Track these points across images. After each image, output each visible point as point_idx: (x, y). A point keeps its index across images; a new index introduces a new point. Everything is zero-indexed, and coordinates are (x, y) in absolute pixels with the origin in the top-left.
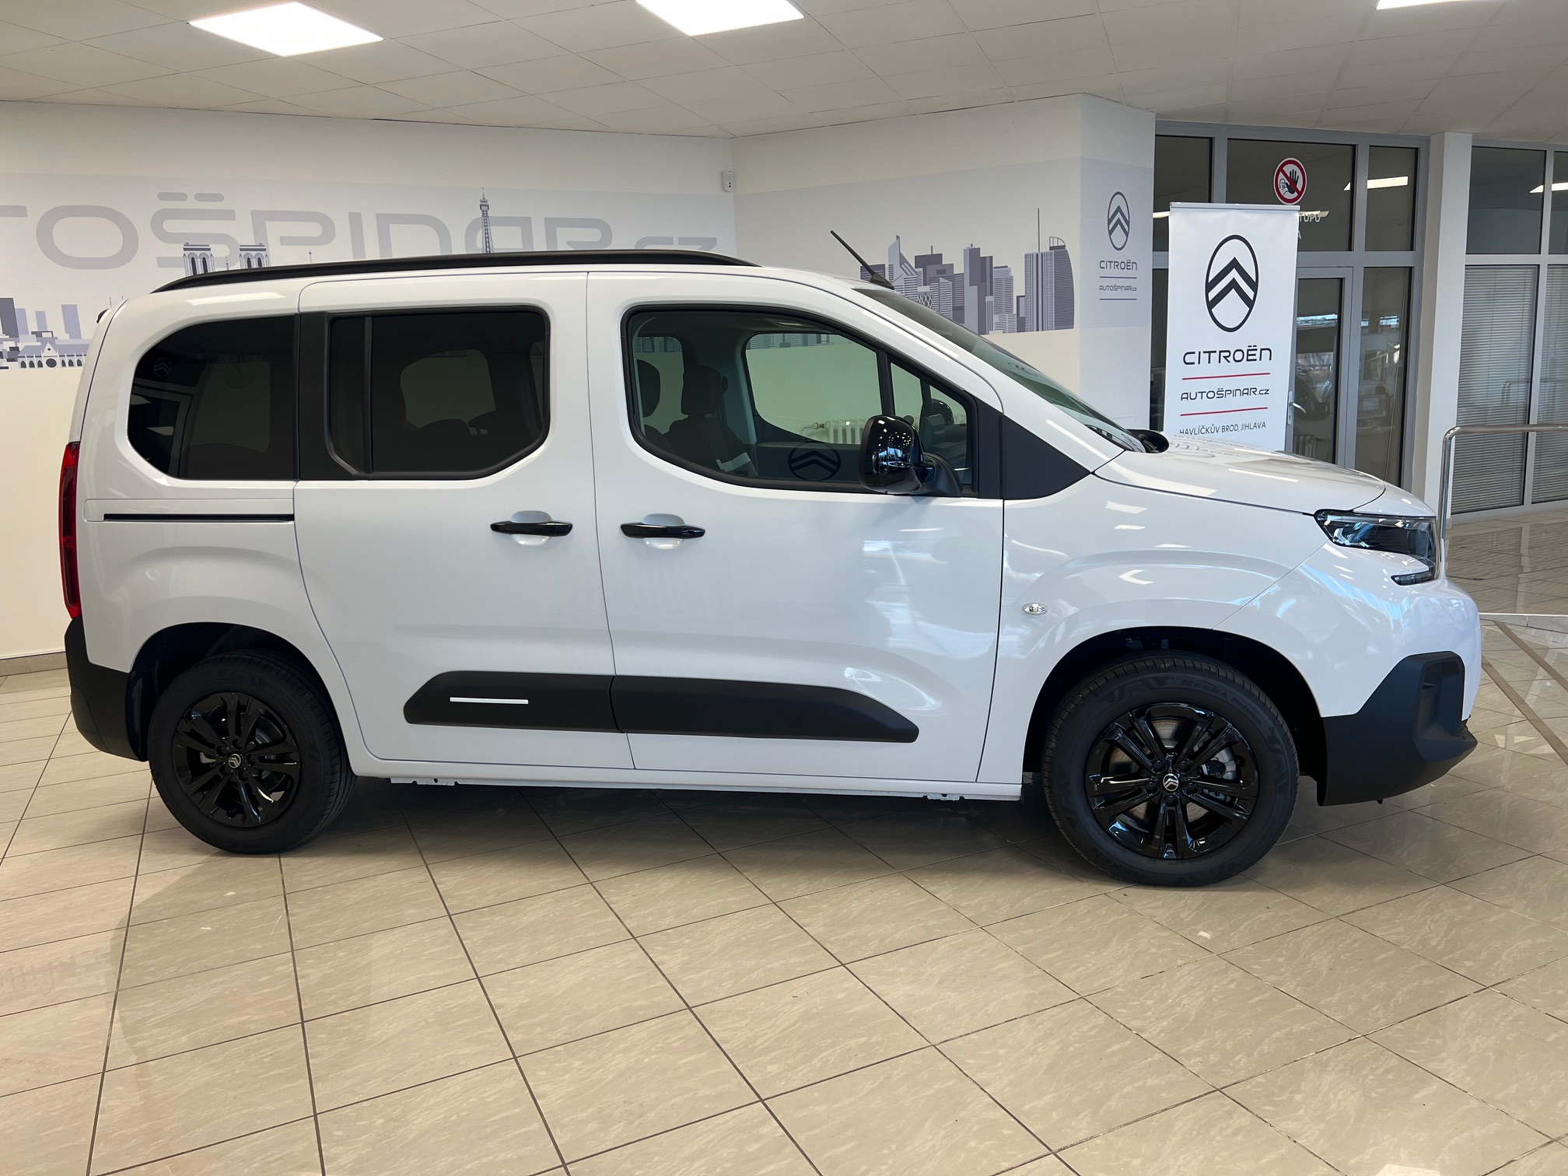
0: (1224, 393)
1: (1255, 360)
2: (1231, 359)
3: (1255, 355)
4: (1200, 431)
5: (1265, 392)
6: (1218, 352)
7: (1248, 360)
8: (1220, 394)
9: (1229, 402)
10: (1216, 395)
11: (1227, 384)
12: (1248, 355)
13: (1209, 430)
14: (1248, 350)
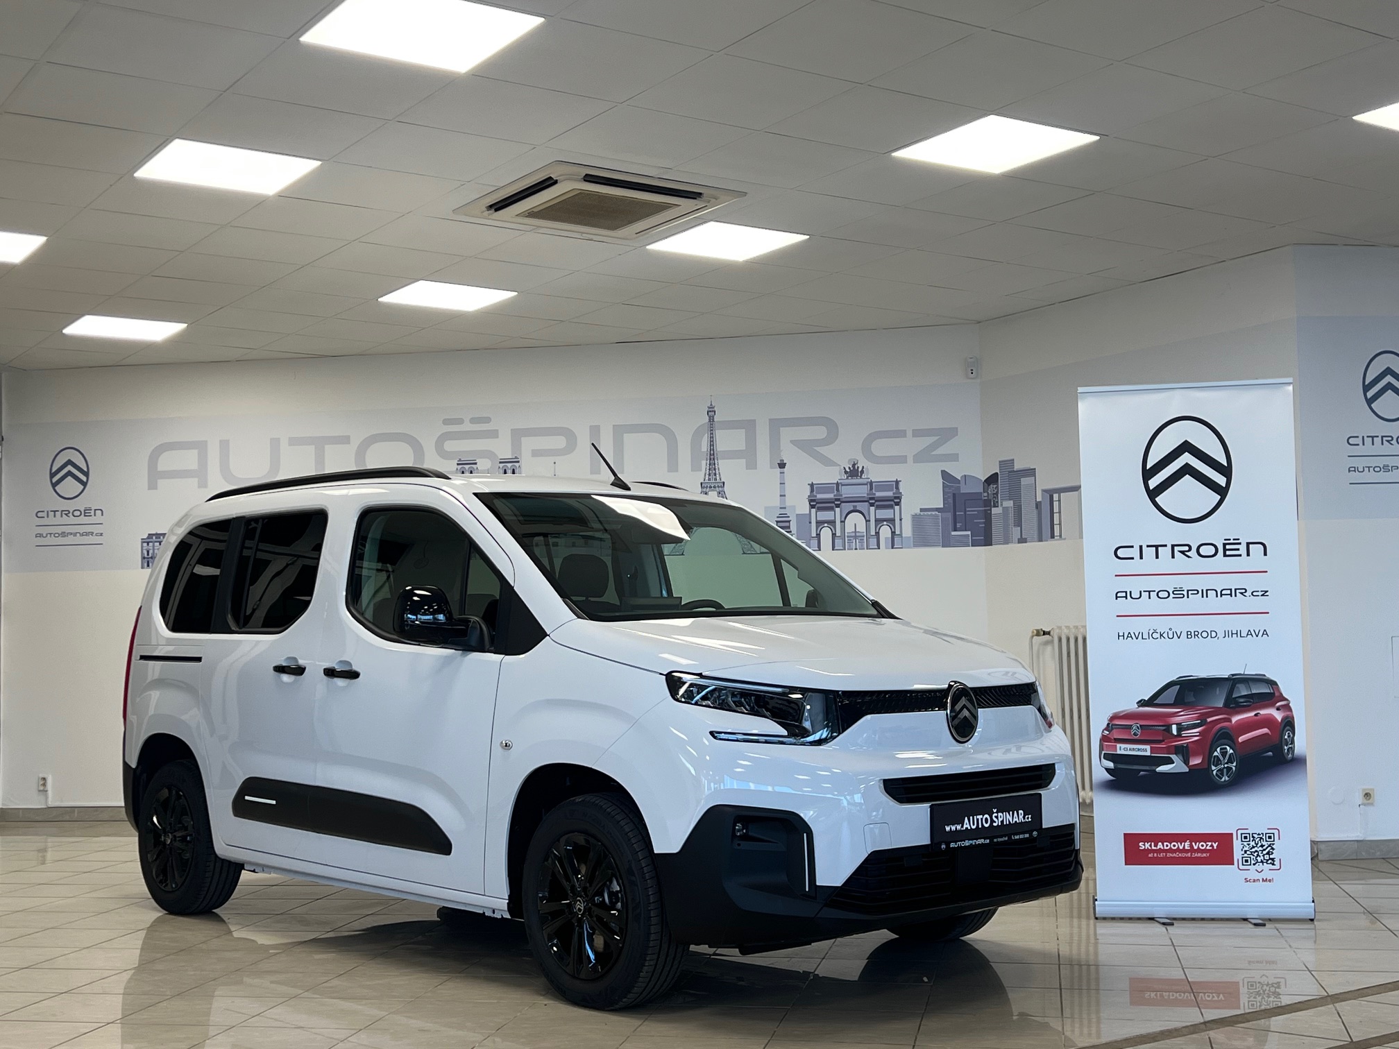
0: (1185, 593)
1: (1240, 555)
2: (1193, 553)
3: (1238, 550)
4: (1150, 636)
5: (1260, 593)
6: (1169, 547)
7: (1225, 555)
8: (1178, 593)
9: (1195, 604)
10: (1172, 595)
11: (1187, 583)
12: (1225, 550)
13: (1165, 635)
14: (1225, 545)
